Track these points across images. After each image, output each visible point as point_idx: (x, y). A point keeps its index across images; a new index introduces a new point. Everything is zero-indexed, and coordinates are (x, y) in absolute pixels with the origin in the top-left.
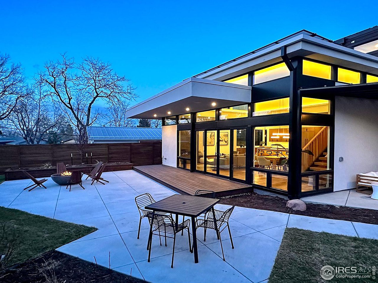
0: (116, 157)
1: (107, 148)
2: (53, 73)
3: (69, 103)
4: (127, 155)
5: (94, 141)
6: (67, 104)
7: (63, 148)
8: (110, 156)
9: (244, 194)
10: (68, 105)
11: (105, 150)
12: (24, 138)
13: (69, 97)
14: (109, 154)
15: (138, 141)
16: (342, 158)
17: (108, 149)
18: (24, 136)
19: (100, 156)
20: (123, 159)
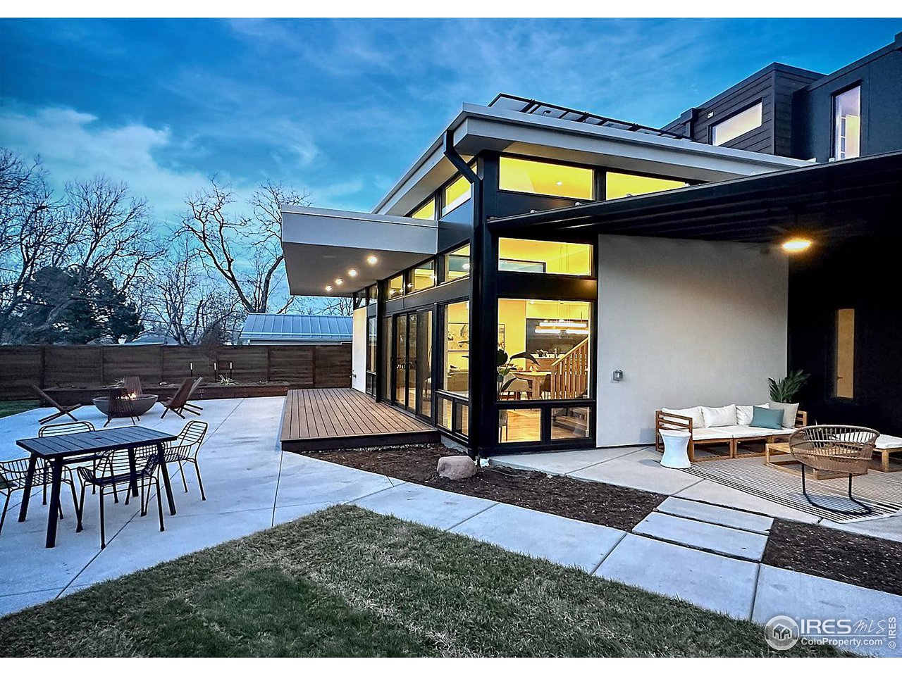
0: (283, 372)
1: (267, 355)
2: (200, 213)
3: (230, 270)
4: (306, 369)
5: (251, 341)
6: (226, 272)
7: (181, 353)
8: (272, 370)
9: (417, 446)
10: (229, 274)
11: (260, 358)
12: (176, 338)
13: (228, 259)
14: (270, 366)
15: (340, 342)
16: (621, 373)
17: (269, 357)
18: (175, 334)
19: (253, 371)
20: (297, 377)
